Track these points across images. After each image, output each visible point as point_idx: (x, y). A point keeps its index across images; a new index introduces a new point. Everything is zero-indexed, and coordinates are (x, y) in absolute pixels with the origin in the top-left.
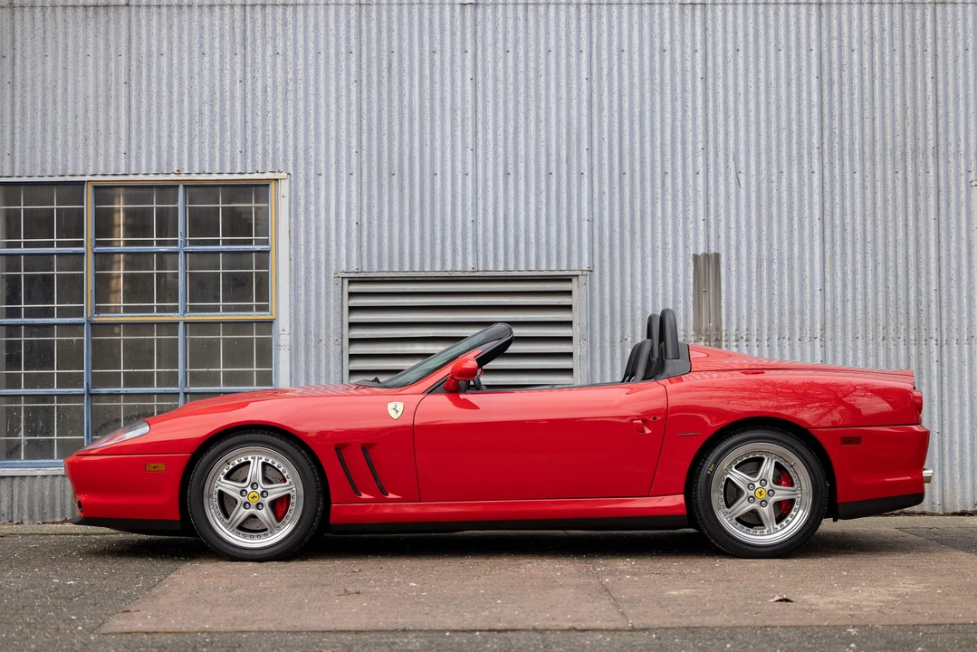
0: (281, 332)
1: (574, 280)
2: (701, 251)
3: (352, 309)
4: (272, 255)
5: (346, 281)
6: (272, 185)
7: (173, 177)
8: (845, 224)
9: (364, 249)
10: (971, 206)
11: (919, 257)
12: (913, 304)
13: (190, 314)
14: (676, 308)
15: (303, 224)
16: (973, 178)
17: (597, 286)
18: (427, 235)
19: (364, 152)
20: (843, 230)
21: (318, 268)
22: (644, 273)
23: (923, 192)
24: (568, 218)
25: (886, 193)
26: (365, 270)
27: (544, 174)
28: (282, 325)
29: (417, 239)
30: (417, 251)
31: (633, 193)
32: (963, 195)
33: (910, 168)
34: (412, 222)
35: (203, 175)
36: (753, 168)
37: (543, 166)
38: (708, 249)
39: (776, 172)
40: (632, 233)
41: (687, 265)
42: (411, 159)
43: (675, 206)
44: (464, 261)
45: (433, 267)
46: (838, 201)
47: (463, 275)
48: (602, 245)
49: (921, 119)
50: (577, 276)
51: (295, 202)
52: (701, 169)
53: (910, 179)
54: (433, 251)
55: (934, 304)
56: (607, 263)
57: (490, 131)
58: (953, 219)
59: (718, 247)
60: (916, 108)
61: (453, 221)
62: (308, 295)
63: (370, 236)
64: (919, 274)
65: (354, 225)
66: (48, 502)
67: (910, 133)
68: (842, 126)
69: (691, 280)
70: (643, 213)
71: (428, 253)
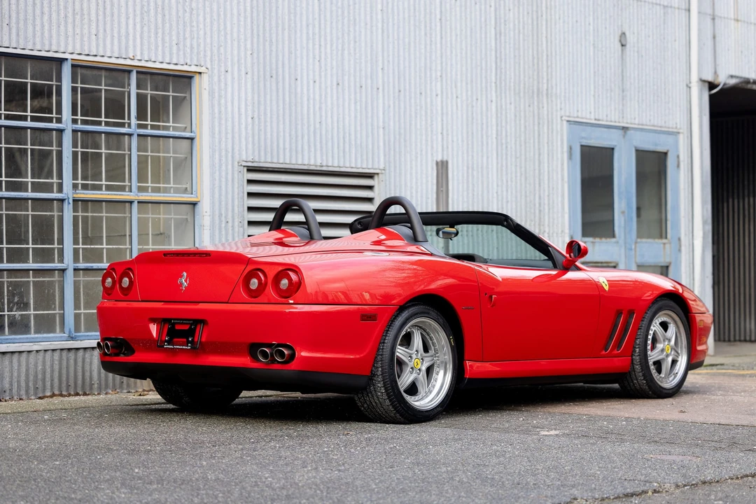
0: (205, 214)
1: (376, 177)
2: (439, 159)
3: (250, 195)
4: (196, 142)
6: (197, 77)
7: (129, 62)
8: (507, 143)
9: (256, 141)
10: (562, 135)
11: (540, 170)
12: (537, 205)
13: (141, 194)
14: (427, 203)
15: (217, 115)
16: (563, 114)
17: (388, 183)
18: (293, 132)
19: (255, 55)
20: (507, 147)
21: (227, 157)
22: (411, 174)
23: (541, 122)
24: (372, 125)
25: (525, 121)
26: (257, 160)
27: (358, 85)
28: (205, 207)
29: (287, 135)
30: (287, 146)
31: (405, 107)
32: (559, 127)
33: (536, 103)
34: (284, 120)
35: (150, 62)
36: (464, 94)
37: (358, 80)
38: (443, 157)
39: (475, 98)
40: (405, 141)
41: (432, 169)
42: (283, 64)
43: (426, 120)
44: (315, 157)
45: (297, 160)
46: (504, 124)
47: (316, 169)
48: (390, 149)
49: (540, 67)
50: (378, 174)
51: (212, 93)
52: (439, 92)
53: (536, 112)
54: (296, 147)
55: (546, 207)
56: (392, 165)
57: (329, 46)
58: (555, 144)
59: (448, 155)
60: (538, 59)
61: (308, 122)
62: (220, 181)
63: (260, 130)
64: (540, 184)
65: (250, 120)
66: (40, 376)
67: (535, 77)
68: (505, 68)
69: (435, 181)
70: (410, 124)
71: (294, 148)
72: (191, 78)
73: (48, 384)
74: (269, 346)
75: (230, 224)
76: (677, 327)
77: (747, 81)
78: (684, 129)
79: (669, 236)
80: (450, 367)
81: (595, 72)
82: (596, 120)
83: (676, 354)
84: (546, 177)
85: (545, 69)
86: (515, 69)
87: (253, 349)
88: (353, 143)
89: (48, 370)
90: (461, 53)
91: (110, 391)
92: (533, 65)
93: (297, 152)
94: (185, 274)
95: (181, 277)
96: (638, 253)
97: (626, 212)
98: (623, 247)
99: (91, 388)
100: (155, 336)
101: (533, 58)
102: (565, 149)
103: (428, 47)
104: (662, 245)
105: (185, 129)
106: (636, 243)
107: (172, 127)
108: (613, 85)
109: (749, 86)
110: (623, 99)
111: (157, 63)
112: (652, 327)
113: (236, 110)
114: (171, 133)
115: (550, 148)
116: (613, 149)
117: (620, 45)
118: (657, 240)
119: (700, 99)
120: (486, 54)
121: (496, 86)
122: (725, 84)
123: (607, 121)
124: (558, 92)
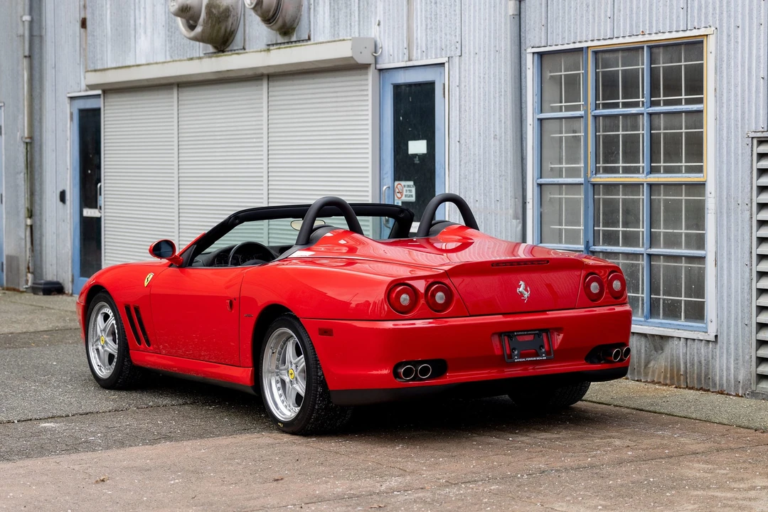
0: (710, 195)
3: (760, 172)
5: (755, 142)
6: (705, 41)
7: (640, 38)
15: (725, 80)
21: (736, 127)
28: (711, 189)
35: (659, 35)
51: (720, 58)
65: (761, 81)
107: (684, 101)
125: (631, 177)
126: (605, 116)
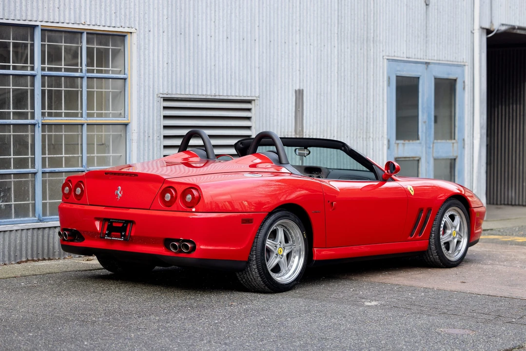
0: (133, 131)
1: (253, 102)
2: (297, 88)
3: (165, 117)
4: (128, 81)
5: (162, 99)
6: (129, 36)
7: (81, 27)
8: (344, 76)
9: (170, 80)
10: (383, 69)
11: (367, 95)
12: (365, 119)
13: (89, 119)
14: (288, 120)
15: (142, 62)
16: (384, 54)
17: (261, 106)
18: (196, 73)
19: (170, 19)
20: (344, 79)
21: (149, 91)
22: (278, 100)
23: (369, 60)
24: (251, 66)
25: (358, 60)
26: (170, 93)
27: (241, 39)
28: (134, 127)
29: (191, 74)
30: (191, 82)
31: (274, 53)
32: (381, 63)
33: (365, 47)
34: (189, 64)
35: (96, 26)
36: (316, 42)
37: (241, 34)
38: (300, 87)
39: (323, 45)
40: (274, 76)
41: (293, 95)
42: (189, 25)
43: (289, 61)
44: (211, 89)
45: (198, 92)
46: (343, 63)
47: (211, 98)
48: (263, 82)
49: (369, 22)
50: (254, 100)
51: (139, 48)
52: (298, 42)
53: (365, 53)
54: (198, 83)
55: (371, 119)
56: (265, 93)
57: (221, 11)
58: (378, 76)
59: (303, 86)
60: (367, 16)
61: (206, 65)
62: (144, 108)
63: (172, 72)
64: (367, 103)
65: (165, 65)
66: (18, 248)
67: (365, 29)
68: (345, 23)
69: (294, 104)
70: (278, 65)
71: (196, 83)
72: (125, 36)
73: (24, 253)
74: (178, 241)
75: (151, 138)
76: (461, 217)
77: (514, 28)
78: (469, 63)
79: (456, 138)
80: (303, 253)
81: (407, 24)
82: (407, 58)
83: (460, 237)
84: (372, 100)
85: (372, 23)
86: (351, 24)
87: (167, 242)
88: (237, 78)
89: (24, 243)
90: (314, 14)
91: (67, 257)
92: (364, 20)
93: (198, 86)
94: (120, 188)
95: (117, 189)
96: (434, 150)
97: (427, 123)
98: (425, 146)
99: (54, 255)
100: (98, 230)
101: (364, 15)
102: (386, 79)
103: (291, 10)
104: (452, 144)
105: (120, 72)
106: (433, 143)
107: (111, 71)
108: (419, 33)
109: (515, 31)
110: (426, 43)
111: (101, 27)
112: (444, 219)
113: (156, 58)
114: (110, 75)
115: (375, 78)
116: (419, 78)
117: (425, 4)
118: (448, 141)
119: (481, 41)
120: (331, 14)
121: (338, 37)
122: (497, 31)
123: (415, 58)
124: (381, 38)
125: (74, 120)
126: (49, 76)
